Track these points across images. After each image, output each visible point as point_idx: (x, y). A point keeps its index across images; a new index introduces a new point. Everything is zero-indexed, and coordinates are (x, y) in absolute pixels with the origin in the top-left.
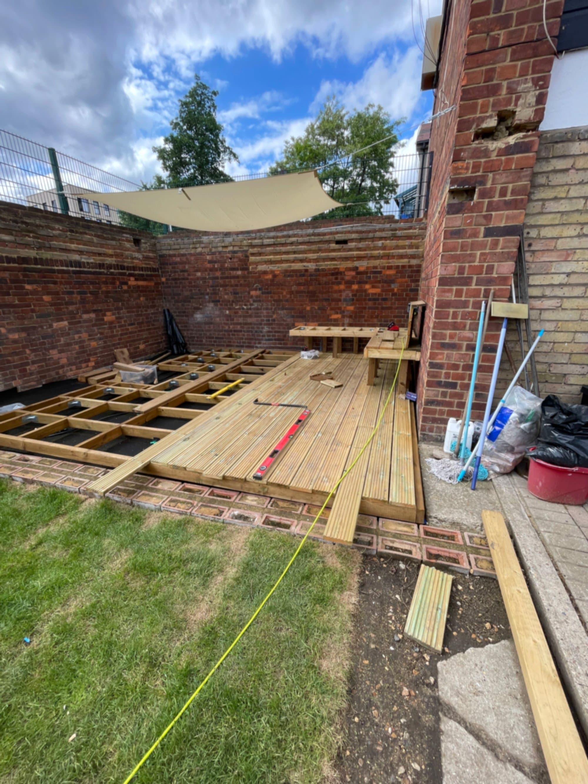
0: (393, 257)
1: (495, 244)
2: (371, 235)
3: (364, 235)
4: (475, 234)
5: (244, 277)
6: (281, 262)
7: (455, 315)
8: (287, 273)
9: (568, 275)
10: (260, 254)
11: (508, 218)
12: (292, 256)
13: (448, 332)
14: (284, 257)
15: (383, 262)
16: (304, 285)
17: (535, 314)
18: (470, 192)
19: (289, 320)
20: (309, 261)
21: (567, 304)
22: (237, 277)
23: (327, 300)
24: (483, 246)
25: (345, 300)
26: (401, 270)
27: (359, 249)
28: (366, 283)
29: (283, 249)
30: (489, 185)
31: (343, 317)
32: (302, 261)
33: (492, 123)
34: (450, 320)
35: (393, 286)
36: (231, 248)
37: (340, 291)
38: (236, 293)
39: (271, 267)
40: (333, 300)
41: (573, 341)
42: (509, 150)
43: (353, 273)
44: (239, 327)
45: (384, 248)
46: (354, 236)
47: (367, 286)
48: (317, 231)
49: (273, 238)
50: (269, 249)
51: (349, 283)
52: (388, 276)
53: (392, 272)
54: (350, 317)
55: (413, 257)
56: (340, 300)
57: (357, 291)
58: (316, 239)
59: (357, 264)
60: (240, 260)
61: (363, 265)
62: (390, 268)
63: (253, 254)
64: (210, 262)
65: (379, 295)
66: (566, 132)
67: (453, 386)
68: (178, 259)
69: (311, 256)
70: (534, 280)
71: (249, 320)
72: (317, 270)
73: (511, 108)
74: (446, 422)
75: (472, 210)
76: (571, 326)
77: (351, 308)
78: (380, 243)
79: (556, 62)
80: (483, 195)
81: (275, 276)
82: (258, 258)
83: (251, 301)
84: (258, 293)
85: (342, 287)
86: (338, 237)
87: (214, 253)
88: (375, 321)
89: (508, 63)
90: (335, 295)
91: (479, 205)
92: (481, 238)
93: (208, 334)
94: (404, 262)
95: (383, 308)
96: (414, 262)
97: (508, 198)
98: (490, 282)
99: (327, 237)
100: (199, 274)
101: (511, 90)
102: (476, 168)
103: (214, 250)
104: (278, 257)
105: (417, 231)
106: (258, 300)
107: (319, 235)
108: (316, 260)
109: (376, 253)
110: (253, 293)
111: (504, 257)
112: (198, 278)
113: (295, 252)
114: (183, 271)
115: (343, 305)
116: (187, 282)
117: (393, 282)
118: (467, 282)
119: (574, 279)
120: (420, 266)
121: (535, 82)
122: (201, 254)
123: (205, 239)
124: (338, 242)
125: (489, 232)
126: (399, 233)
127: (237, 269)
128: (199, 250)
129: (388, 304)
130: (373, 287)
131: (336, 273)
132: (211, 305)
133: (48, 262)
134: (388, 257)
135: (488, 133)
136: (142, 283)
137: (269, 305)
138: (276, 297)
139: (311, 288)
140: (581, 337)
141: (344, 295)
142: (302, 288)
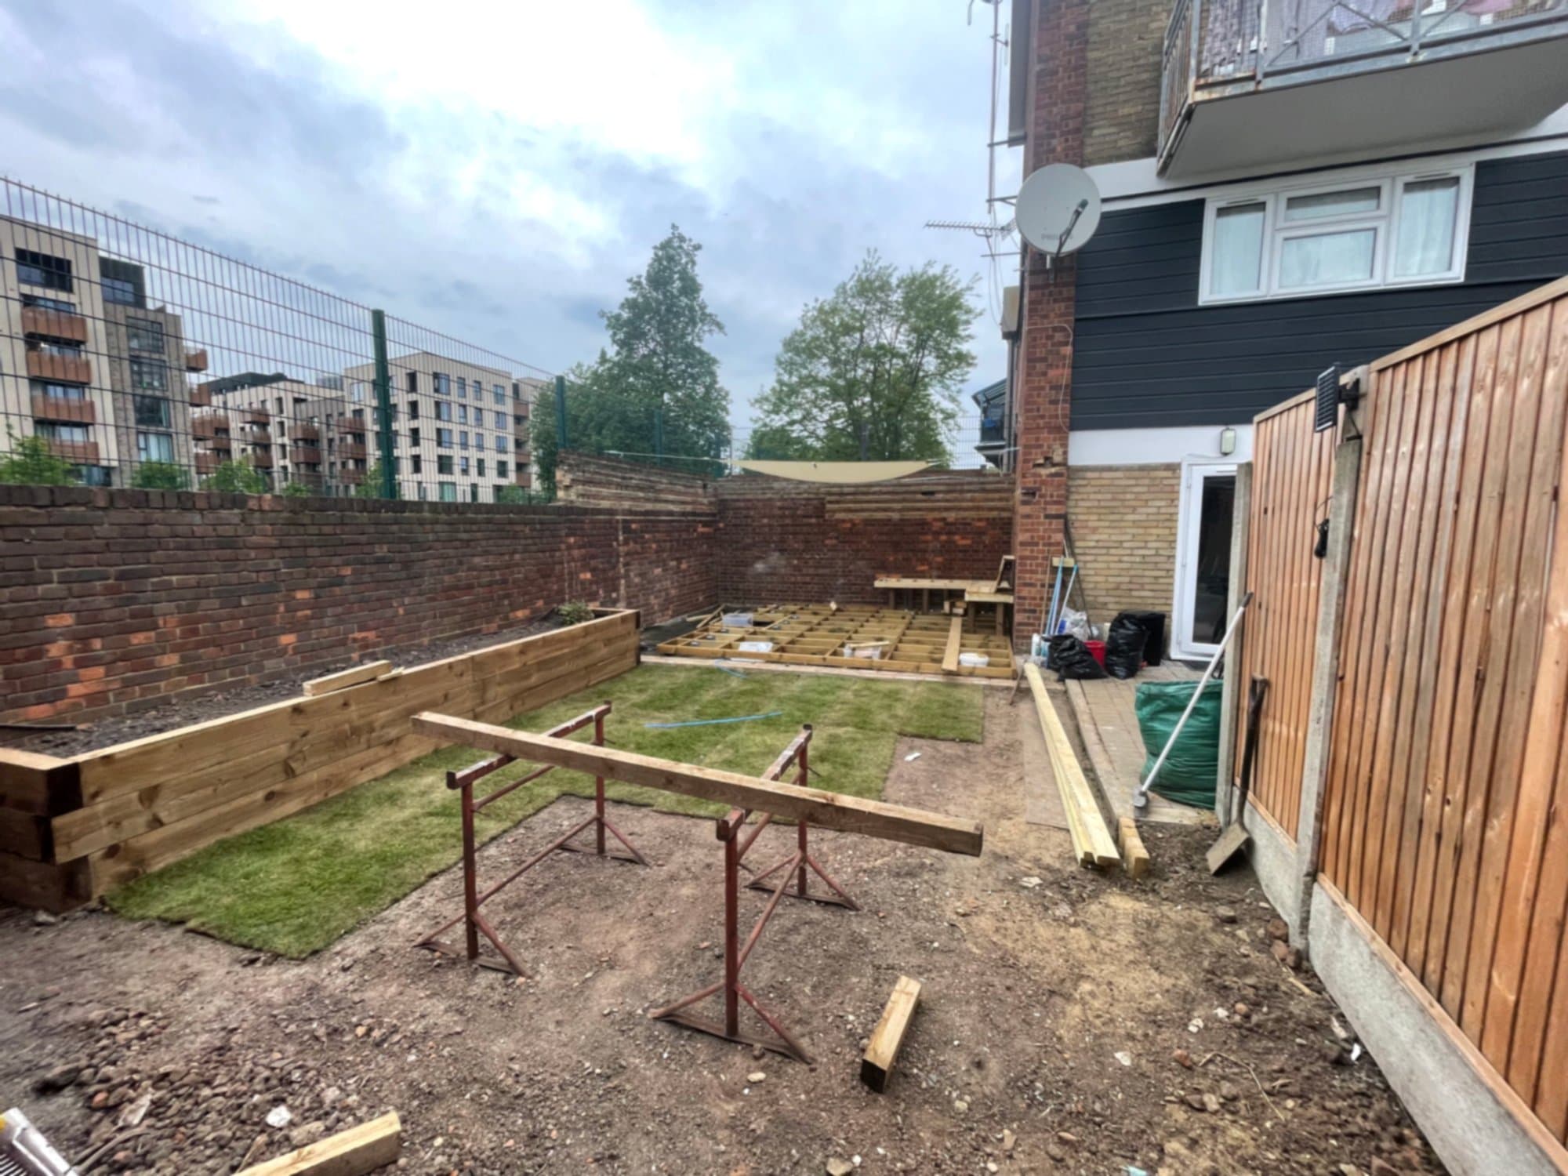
0: (983, 509)
1: (1051, 524)
2: (958, 488)
3: (951, 488)
4: (1038, 517)
5: (819, 525)
6: (863, 510)
8: (868, 522)
9: (1097, 541)
10: (838, 502)
11: (1056, 509)
12: (874, 505)
14: (865, 506)
15: (973, 514)
16: (887, 534)
17: (1081, 565)
18: (1034, 494)
19: (869, 572)
20: (893, 510)
21: (1100, 558)
22: (810, 525)
23: (912, 551)
24: (1044, 524)
25: (933, 551)
26: (992, 522)
27: (947, 501)
28: (955, 533)
29: (864, 498)
30: (1043, 491)
31: (931, 568)
32: (885, 510)
33: (1041, 461)
35: (984, 538)
36: (805, 496)
37: (926, 542)
38: (807, 542)
39: (850, 516)
40: (919, 551)
41: (1107, 582)
42: (1052, 475)
43: (940, 524)
44: (808, 579)
45: (973, 500)
46: (941, 488)
47: (957, 538)
48: (902, 481)
49: (854, 486)
50: (849, 497)
51: (937, 534)
52: (978, 528)
53: (982, 524)
55: (1003, 509)
56: (927, 551)
57: (946, 542)
58: (902, 489)
59: (945, 514)
60: (815, 508)
61: (951, 516)
62: (980, 520)
63: (830, 502)
64: (780, 508)
65: (970, 546)
66: (1082, 467)
67: (1034, 611)
68: (742, 504)
69: (895, 506)
70: (1078, 544)
71: (821, 571)
72: (902, 520)
73: (1050, 454)
74: (1030, 638)
75: (1035, 503)
76: (1104, 572)
77: (939, 559)
78: (969, 495)
79: (1070, 435)
80: (1041, 496)
81: (854, 525)
82: (836, 506)
83: (825, 550)
84: (834, 542)
85: (929, 537)
86: (924, 488)
87: (785, 500)
88: (966, 573)
89: (1046, 435)
90: (922, 546)
91: (1039, 503)
92: (1042, 519)
93: (769, 585)
94: (995, 514)
95: (974, 560)
96: (1005, 514)
97: (1055, 499)
98: (1050, 544)
99: (913, 488)
100: (765, 521)
101: (1049, 447)
102: (1035, 482)
103: (785, 497)
104: (858, 506)
105: (1005, 486)
106: (833, 549)
107: (904, 485)
108: (901, 510)
109: (965, 504)
110: (828, 542)
111: (1057, 531)
112: (764, 526)
113: (877, 502)
114: (746, 517)
115: (930, 557)
116: (749, 529)
117: (984, 533)
118: (1037, 544)
119: (1100, 544)
120: (1010, 519)
121: (1061, 444)
122: (770, 499)
123: (776, 485)
124: (924, 493)
125: (1046, 517)
126: (988, 487)
127: (810, 517)
128: (768, 496)
129: (981, 555)
130: (963, 538)
131: (923, 524)
132: (777, 554)
133: (654, 513)
134: (978, 508)
135: (1040, 465)
136: (706, 530)
137: (846, 555)
138: (854, 547)
139: (895, 538)
140: (1111, 579)
141: (931, 546)
142: (884, 538)
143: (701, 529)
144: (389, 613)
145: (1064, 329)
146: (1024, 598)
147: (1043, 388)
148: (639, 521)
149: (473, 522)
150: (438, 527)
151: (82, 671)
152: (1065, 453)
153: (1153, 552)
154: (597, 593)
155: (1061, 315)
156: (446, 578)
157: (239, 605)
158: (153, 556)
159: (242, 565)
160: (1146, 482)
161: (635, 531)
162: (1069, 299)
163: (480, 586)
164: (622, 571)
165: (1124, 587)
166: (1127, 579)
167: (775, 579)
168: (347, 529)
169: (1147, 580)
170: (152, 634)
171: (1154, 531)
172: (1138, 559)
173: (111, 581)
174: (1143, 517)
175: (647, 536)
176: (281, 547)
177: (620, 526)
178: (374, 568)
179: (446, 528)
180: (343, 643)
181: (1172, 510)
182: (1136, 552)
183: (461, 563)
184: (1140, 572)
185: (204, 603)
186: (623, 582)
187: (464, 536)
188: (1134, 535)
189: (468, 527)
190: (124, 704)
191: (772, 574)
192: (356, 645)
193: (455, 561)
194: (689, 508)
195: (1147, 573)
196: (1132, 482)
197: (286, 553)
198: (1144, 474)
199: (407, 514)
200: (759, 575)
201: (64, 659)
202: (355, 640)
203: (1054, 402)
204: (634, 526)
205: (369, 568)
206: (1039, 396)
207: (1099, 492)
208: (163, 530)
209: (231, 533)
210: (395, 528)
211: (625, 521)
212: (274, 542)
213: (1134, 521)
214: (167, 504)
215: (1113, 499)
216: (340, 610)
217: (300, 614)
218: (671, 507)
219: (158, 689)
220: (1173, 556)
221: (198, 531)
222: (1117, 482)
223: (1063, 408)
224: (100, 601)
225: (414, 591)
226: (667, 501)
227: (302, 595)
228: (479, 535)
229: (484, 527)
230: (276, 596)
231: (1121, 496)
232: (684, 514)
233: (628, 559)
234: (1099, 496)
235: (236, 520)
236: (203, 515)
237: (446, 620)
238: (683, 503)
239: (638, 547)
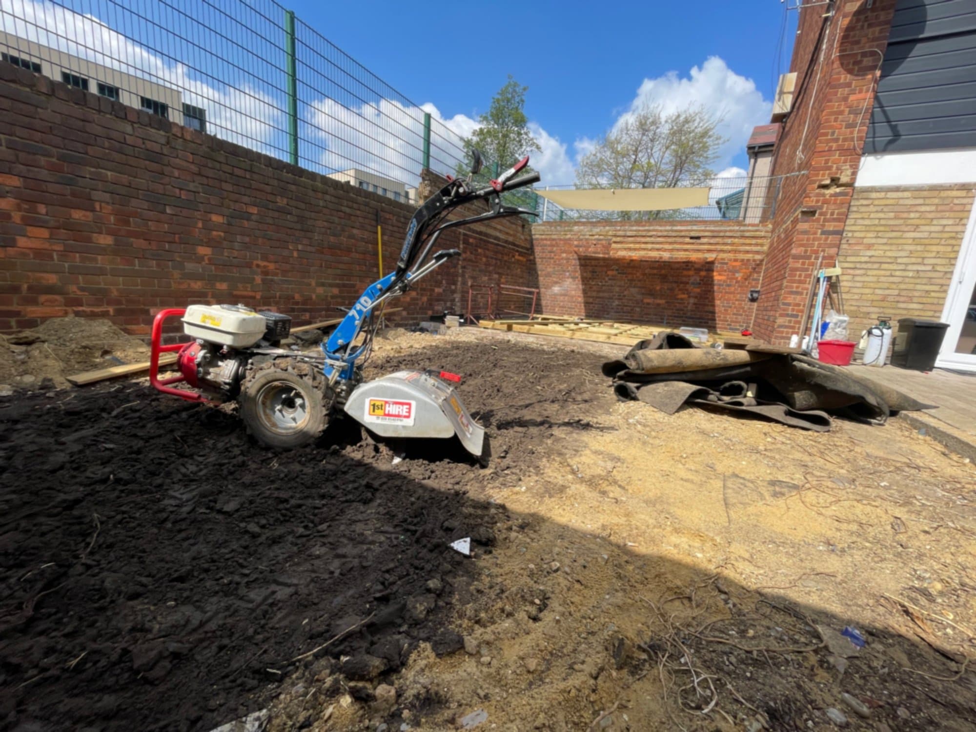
0: (740, 252)
1: (826, 239)
2: (722, 234)
3: (715, 234)
4: (815, 233)
5: (604, 259)
6: (640, 249)
7: (800, 276)
9: (870, 257)
10: (621, 243)
11: (835, 226)
12: (650, 246)
13: (795, 285)
14: (643, 246)
15: (731, 256)
18: (813, 213)
20: (665, 250)
21: (870, 273)
23: (676, 282)
24: (820, 239)
25: (693, 284)
26: (746, 263)
27: (710, 244)
29: (643, 240)
30: (824, 210)
31: (689, 297)
32: (658, 250)
33: (828, 182)
34: (797, 278)
35: (737, 275)
36: (597, 237)
37: (689, 276)
38: (593, 272)
39: (630, 253)
40: (682, 283)
41: (873, 294)
42: (836, 195)
45: (732, 244)
46: (707, 234)
47: (714, 274)
48: (675, 228)
49: (636, 231)
50: (630, 239)
51: (698, 270)
52: (733, 267)
53: (738, 264)
54: (696, 297)
56: (688, 283)
57: (705, 277)
58: (674, 234)
59: (706, 255)
60: (603, 246)
61: (711, 257)
62: (736, 260)
63: (615, 242)
64: (577, 246)
65: (724, 281)
66: (869, 187)
68: (548, 243)
69: (667, 246)
71: (601, 295)
72: (671, 258)
73: (838, 176)
75: (814, 221)
76: (872, 285)
77: (698, 290)
78: (729, 241)
79: (863, 159)
80: (821, 214)
81: (632, 261)
82: (619, 246)
83: (607, 279)
84: (615, 273)
85: (691, 273)
86: (693, 234)
87: (581, 240)
89: (837, 157)
90: (684, 279)
91: (818, 220)
92: (818, 235)
93: (562, 304)
95: (726, 293)
97: (835, 216)
98: (822, 257)
99: (683, 234)
100: (564, 255)
101: (838, 169)
102: (817, 201)
103: (581, 237)
104: (637, 246)
105: (762, 234)
106: (613, 278)
107: (676, 231)
108: (672, 250)
109: (725, 248)
110: (610, 273)
112: (562, 259)
113: (653, 243)
114: (550, 252)
115: (690, 287)
116: (552, 261)
117: (738, 272)
118: (809, 257)
119: (873, 259)
120: (762, 261)
121: (851, 166)
122: (570, 239)
124: (692, 238)
125: (823, 233)
127: (599, 253)
129: (732, 289)
130: (720, 275)
131: (688, 262)
132: (570, 280)
133: (486, 235)
134: (735, 251)
135: (826, 187)
136: (521, 258)
137: (622, 283)
138: (630, 277)
139: (663, 272)
140: (878, 292)
141: (692, 280)
142: (655, 271)
143: (517, 257)
144: (285, 253)
145: (873, 54)
146: (789, 304)
147: (841, 113)
148: (475, 238)
149: (353, 201)
150: (328, 197)
151: (29, 228)
152: (854, 174)
153: (929, 268)
154: (441, 283)
155: (873, 40)
156: (332, 239)
157: (163, 212)
158: (90, 150)
159: (166, 180)
160: (936, 201)
161: (472, 244)
162: (887, 22)
163: (356, 252)
164: (460, 271)
165: (890, 299)
166: (896, 292)
167: (566, 298)
168: (255, 176)
169: (916, 294)
170: (89, 214)
171: (934, 248)
172: (911, 274)
173: (54, 160)
174: (926, 235)
175: (480, 250)
176: (199, 174)
177: (462, 237)
178: (276, 214)
179: (333, 199)
180: (249, 265)
181: (959, 228)
182: (910, 267)
183: (343, 230)
184: (911, 286)
185: (134, 202)
186: (460, 279)
187: (348, 210)
188: (911, 252)
189: (350, 204)
190: (66, 265)
191: (565, 295)
192: (259, 270)
193: (339, 228)
194: (511, 239)
195: (919, 287)
196: (921, 201)
197: (205, 181)
198: (935, 193)
199: (303, 179)
200: (555, 295)
201: (13, 214)
202: (258, 266)
203: (851, 126)
204: (471, 240)
205: (271, 213)
206: (836, 120)
207: (882, 211)
208: (98, 130)
209: (158, 150)
210: (293, 187)
211: (465, 235)
212: (194, 168)
213: (914, 239)
214: (102, 108)
215: (896, 218)
216: (247, 239)
217: (214, 233)
218: (498, 234)
219: (96, 260)
220: (952, 272)
221: (129, 139)
222: (901, 202)
223: (860, 130)
224: (44, 174)
225: (305, 241)
226: (495, 229)
227: (215, 218)
228: (358, 213)
229: (362, 208)
230: (196, 213)
231: (905, 215)
232: (506, 242)
233: (465, 263)
234: (881, 215)
235: (163, 141)
236: (133, 128)
237: (330, 271)
238: (507, 234)
239: (473, 257)
